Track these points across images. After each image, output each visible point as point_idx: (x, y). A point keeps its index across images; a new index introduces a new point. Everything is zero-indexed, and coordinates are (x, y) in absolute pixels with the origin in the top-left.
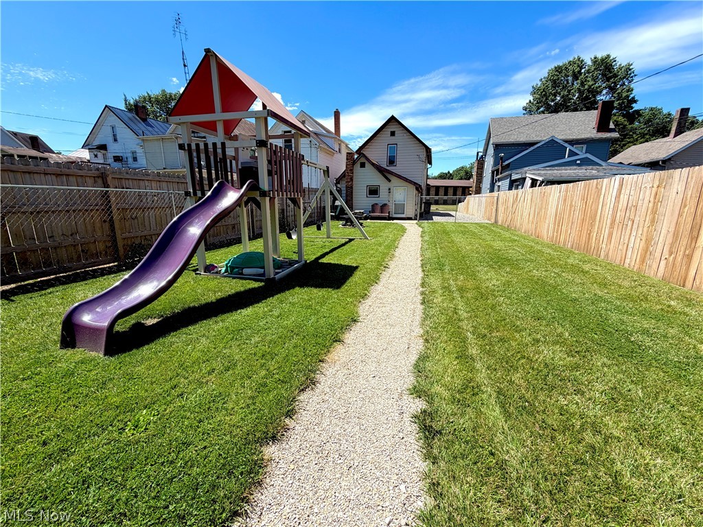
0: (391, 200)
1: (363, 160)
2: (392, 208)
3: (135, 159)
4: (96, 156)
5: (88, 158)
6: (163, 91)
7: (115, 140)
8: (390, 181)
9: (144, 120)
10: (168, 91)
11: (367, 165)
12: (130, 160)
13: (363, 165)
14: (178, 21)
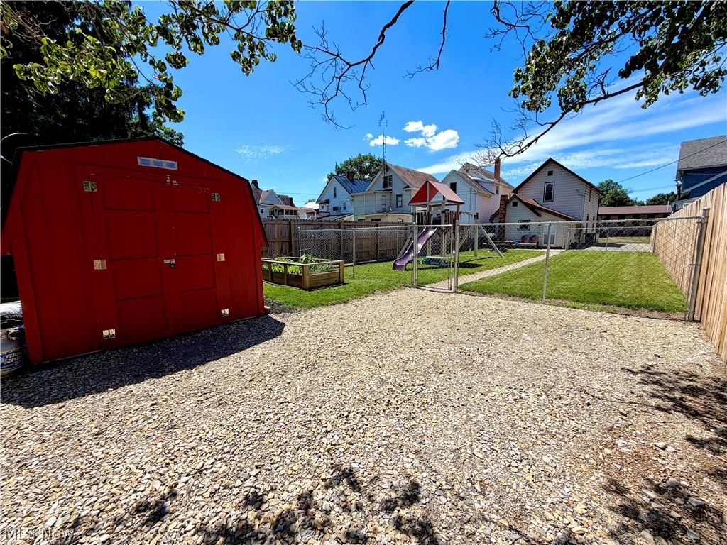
0: (540, 232)
1: (515, 200)
2: (541, 239)
3: (345, 208)
4: (323, 207)
5: (317, 208)
6: (360, 155)
7: (335, 196)
8: (540, 216)
9: (352, 181)
10: (363, 155)
11: (519, 203)
12: (342, 209)
13: (515, 204)
14: (383, 116)
